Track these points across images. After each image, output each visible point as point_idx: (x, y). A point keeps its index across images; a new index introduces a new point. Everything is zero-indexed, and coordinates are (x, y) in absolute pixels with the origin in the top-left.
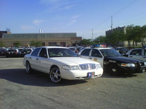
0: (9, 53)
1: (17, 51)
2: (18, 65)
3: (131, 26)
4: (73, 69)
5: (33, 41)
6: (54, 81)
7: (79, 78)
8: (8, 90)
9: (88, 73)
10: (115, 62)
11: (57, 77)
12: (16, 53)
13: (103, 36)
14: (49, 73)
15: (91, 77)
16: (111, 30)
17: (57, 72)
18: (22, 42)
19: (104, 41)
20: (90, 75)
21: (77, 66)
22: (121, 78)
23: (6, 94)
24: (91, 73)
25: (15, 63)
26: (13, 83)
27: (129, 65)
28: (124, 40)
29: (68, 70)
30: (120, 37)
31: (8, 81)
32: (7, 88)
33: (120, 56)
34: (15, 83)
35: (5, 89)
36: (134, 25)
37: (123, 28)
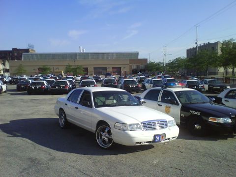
0: (33, 88)
1: (46, 84)
2: (47, 112)
3: (229, 41)
4: (132, 128)
5: (70, 66)
6: (102, 145)
7: (140, 143)
8: (33, 161)
9: (155, 136)
10: (199, 114)
11: (106, 139)
12: (43, 88)
13: (182, 58)
14: (94, 132)
15: (159, 141)
16: (195, 47)
17: (106, 131)
18: (51, 67)
19: (184, 67)
20: (158, 138)
21: (138, 124)
22: (209, 141)
23: (30, 167)
24: (159, 136)
25: (42, 107)
26: (41, 146)
27: (221, 120)
28: (216, 67)
29: (123, 130)
30: (211, 60)
31: (33, 143)
32: (31, 155)
33: (207, 103)
34: (44, 147)
35: (29, 159)
36: (234, 40)
37: (216, 44)
